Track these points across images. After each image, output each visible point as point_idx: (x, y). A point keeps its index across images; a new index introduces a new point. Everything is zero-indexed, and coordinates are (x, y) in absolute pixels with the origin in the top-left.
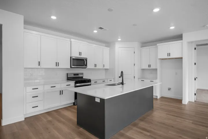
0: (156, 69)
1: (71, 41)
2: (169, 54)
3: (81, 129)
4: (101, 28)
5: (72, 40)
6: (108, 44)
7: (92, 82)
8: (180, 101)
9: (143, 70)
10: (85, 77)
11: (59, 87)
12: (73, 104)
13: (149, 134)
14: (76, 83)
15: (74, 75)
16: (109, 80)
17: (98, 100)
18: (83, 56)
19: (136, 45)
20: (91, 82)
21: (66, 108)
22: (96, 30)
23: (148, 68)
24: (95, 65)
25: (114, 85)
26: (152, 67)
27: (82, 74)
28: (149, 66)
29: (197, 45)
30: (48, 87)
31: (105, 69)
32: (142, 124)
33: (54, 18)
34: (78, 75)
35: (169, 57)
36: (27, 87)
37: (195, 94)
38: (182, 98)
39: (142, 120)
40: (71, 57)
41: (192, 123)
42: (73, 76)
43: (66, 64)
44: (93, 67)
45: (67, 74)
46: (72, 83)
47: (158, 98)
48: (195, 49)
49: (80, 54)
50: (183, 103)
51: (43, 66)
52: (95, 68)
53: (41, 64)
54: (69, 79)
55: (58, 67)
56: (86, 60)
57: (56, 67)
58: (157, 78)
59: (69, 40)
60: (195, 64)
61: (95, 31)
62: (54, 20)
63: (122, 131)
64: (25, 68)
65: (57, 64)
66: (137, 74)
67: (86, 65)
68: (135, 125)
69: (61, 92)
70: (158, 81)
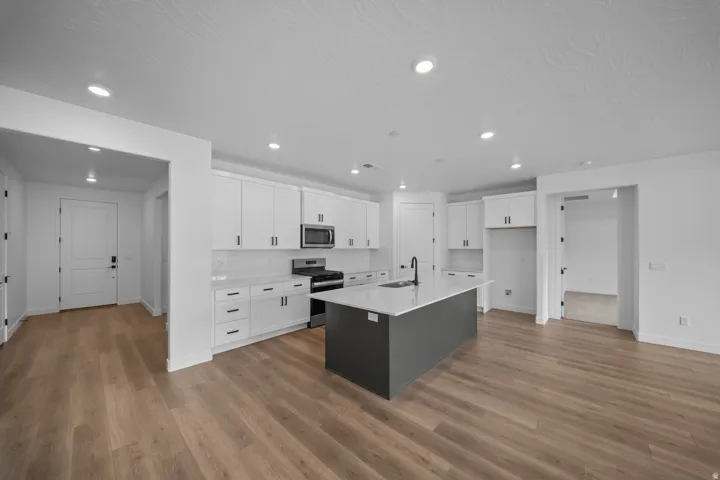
0: (481, 250)
1: (301, 192)
2: (508, 220)
3: (336, 377)
4: (368, 166)
5: (304, 189)
6: (378, 195)
7: (346, 279)
8: (531, 318)
9: (452, 251)
10: (330, 267)
11: (280, 290)
12: (306, 326)
13: (472, 384)
14: (314, 280)
15: (308, 262)
16: (379, 274)
17: (374, 318)
18: (326, 223)
19: (438, 197)
20: (342, 278)
21: (294, 335)
22: (357, 169)
23: (462, 247)
24: (351, 242)
25: (396, 285)
26: (472, 246)
27: (324, 260)
28: (466, 243)
29: (566, 199)
30: (258, 291)
31: (371, 249)
32: (457, 366)
33: (274, 146)
34: (314, 262)
35: (508, 225)
36: (217, 292)
37: (562, 304)
38: (535, 311)
39: (457, 357)
40: (302, 226)
41: (558, 363)
42: (305, 265)
43: (291, 240)
44: (346, 246)
45: (293, 261)
46: (306, 281)
47: (485, 311)
48: (562, 208)
49: (321, 218)
50: (538, 322)
51: (246, 244)
52: (351, 247)
53: (244, 240)
54: (297, 271)
55: (276, 247)
56: (333, 231)
57: (272, 247)
58: (482, 269)
59: (296, 188)
60: (562, 240)
61: (355, 172)
62: (275, 151)
63: (419, 380)
64: (213, 251)
65: (274, 241)
66: (440, 260)
67: (333, 242)
68: (445, 367)
69: (284, 301)
70: (484, 274)
